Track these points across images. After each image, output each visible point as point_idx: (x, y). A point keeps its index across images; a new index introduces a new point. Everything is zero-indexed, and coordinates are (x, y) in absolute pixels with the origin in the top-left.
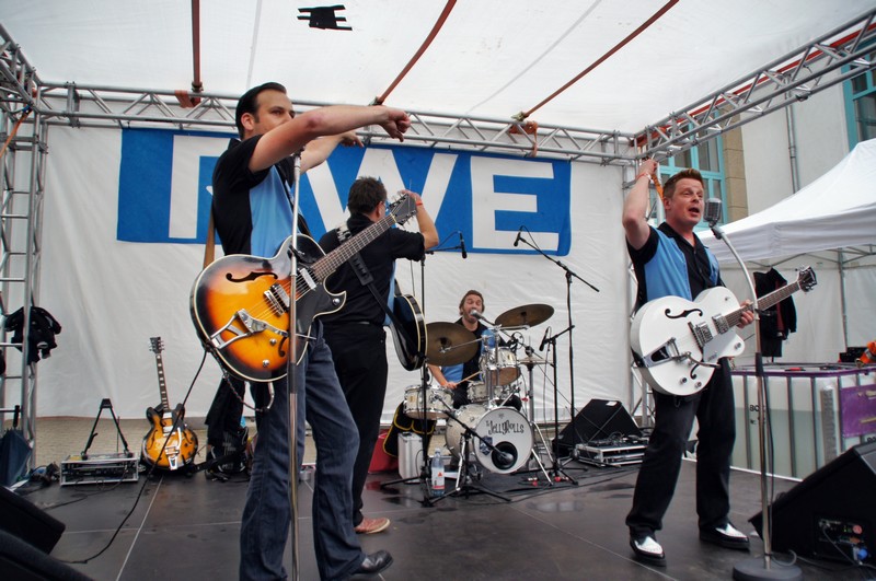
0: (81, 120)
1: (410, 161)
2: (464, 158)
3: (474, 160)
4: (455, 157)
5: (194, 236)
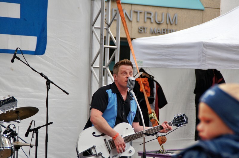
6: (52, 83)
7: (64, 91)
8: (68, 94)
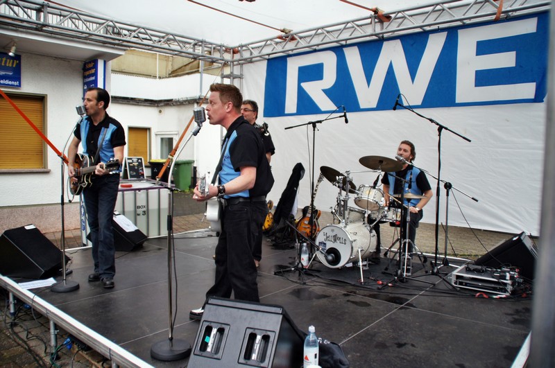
0: (253, 59)
1: (412, 45)
2: (452, 33)
3: (460, 32)
4: (445, 34)
5: (295, 111)
6: (446, 129)
7: (464, 138)
8: (470, 141)
